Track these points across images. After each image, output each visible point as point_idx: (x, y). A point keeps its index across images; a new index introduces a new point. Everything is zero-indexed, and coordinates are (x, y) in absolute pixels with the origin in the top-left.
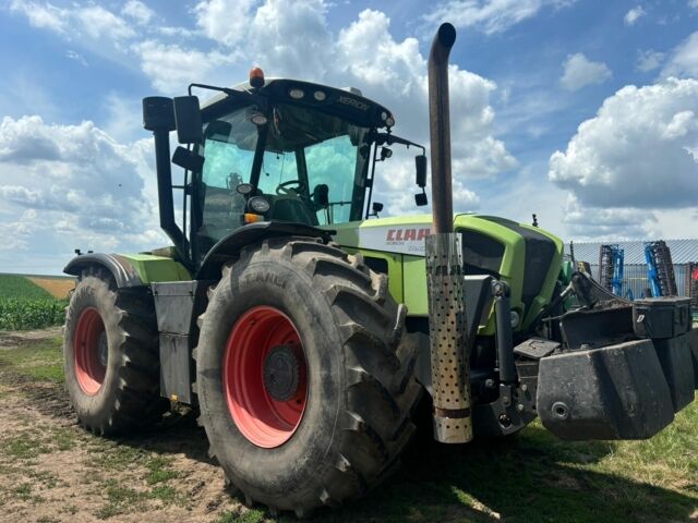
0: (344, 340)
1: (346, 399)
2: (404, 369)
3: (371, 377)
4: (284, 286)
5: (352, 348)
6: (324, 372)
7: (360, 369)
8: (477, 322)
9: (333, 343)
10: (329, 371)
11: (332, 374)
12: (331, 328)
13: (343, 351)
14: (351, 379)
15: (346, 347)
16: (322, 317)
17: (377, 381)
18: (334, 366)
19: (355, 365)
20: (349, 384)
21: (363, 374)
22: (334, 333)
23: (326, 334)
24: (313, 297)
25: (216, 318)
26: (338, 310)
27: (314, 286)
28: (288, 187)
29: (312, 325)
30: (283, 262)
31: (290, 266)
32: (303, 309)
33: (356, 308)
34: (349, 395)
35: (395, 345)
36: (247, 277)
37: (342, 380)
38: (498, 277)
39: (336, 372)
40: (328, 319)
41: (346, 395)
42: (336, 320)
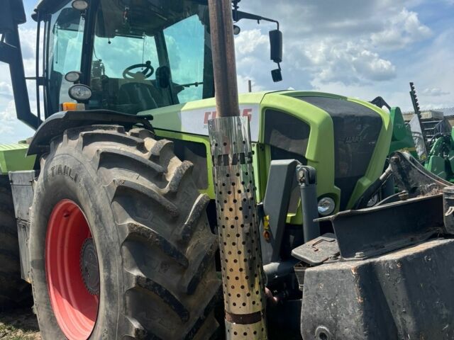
0: (122, 241)
1: (125, 304)
2: (194, 268)
3: (148, 280)
4: (75, 180)
5: (130, 249)
6: (106, 274)
7: (136, 273)
8: (284, 211)
9: (112, 243)
10: (110, 273)
11: (112, 276)
12: (111, 226)
13: (121, 253)
14: (128, 283)
15: (124, 247)
16: (103, 214)
17: (156, 284)
18: (113, 268)
19: (132, 267)
20: (126, 289)
21: (138, 278)
22: (113, 233)
23: (106, 232)
24: (97, 192)
25: (36, 210)
26: (118, 207)
27: (98, 181)
28: (134, 71)
29: (96, 223)
30: (75, 154)
31: (81, 159)
32: (89, 206)
33: (138, 204)
34: (128, 298)
35: (184, 242)
36: (53, 169)
37: (121, 284)
38: (305, 161)
39: (116, 275)
40: (108, 217)
41: (125, 299)
42: (115, 219)
